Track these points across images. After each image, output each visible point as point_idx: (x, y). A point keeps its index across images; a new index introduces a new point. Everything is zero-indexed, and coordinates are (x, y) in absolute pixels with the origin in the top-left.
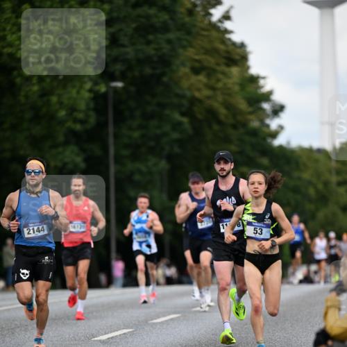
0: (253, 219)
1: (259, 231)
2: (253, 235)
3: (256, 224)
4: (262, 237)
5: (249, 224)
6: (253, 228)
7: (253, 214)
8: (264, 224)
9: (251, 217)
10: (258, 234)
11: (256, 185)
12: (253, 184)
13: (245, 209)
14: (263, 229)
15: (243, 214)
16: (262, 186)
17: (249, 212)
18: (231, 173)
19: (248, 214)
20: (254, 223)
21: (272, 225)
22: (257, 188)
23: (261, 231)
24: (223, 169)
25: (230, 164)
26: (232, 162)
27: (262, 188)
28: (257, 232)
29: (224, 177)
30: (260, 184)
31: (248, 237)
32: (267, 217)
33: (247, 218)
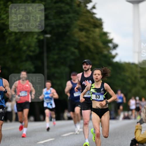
0: (95, 91)
1: (98, 97)
2: (96, 99)
5: (93, 93)
6: (95, 95)
8: (100, 93)
9: (94, 90)
10: (98, 98)
11: (97, 75)
12: (95, 75)
13: (91, 86)
14: (100, 96)
15: (90, 88)
16: (100, 76)
17: (93, 88)
18: (90, 70)
19: (92, 88)
20: (96, 93)
21: (104, 94)
22: (97, 77)
23: (99, 97)
24: (85, 67)
25: (89, 65)
26: (90, 65)
27: (100, 77)
28: (97, 97)
29: (86, 71)
30: (99, 75)
31: (93, 100)
32: (101, 90)
33: (92, 90)
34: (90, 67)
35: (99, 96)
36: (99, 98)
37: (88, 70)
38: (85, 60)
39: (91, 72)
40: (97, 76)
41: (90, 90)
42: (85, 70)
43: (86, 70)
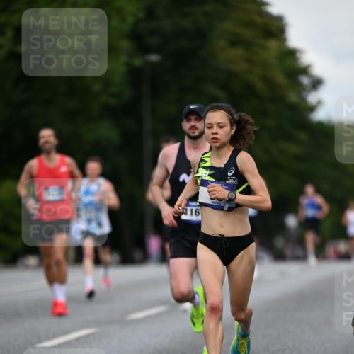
0: (209, 175)
2: (210, 202)
7: (210, 168)
9: (208, 172)
10: (216, 200)
12: (210, 127)
13: (202, 160)
16: (224, 129)
17: (206, 165)
19: (204, 167)
20: (212, 182)
22: (217, 133)
24: (194, 128)
27: (225, 133)
30: (221, 127)
31: (202, 204)
32: (230, 174)
33: (202, 173)
38: (192, 107)
40: (215, 132)
41: (198, 172)
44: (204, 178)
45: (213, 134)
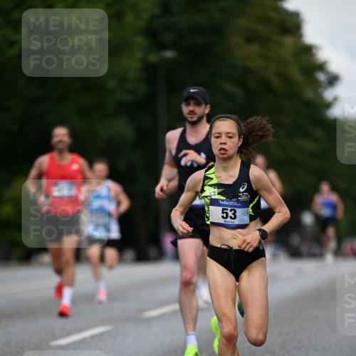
0: (219, 194)
1: (230, 214)
2: (222, 221)
3: (225, 203)
4: (236, 222)
5: (214, 202)
6: (220, 208)
7: (218, 186)
8: (238, 201)
9: (217, 191)
10: (229, 219)
11: (223, 139)
12: (219, 136)
13: (206, 178)
14: (237, 210)
15: (203, 186)
16: (233, 140)
17: (212, 182)
18: (205, 119)
19: (211, 186)
20: (223, 200)
21: (251, 202)
22: (225, 144)
23: (234, 214)
24: (192, 112)
25: (203, 106)
26: (206, 104)
27: (233, 144)
28: (227, 214)
29: (194, 124)
30: (230, 137)
31: (214, 224)
32: (241, 190)
33: (210, 191)
34: (207, 111)
35: (235, 211)
36: (235, 218)
37: (200, 119)
38: (192, 91)
39: (208, 126)
40: (223, 141)
41: (203, 191)
42: (190, 120)
43: (195, 119)
44: (213, 197)
45: (221, 143)
